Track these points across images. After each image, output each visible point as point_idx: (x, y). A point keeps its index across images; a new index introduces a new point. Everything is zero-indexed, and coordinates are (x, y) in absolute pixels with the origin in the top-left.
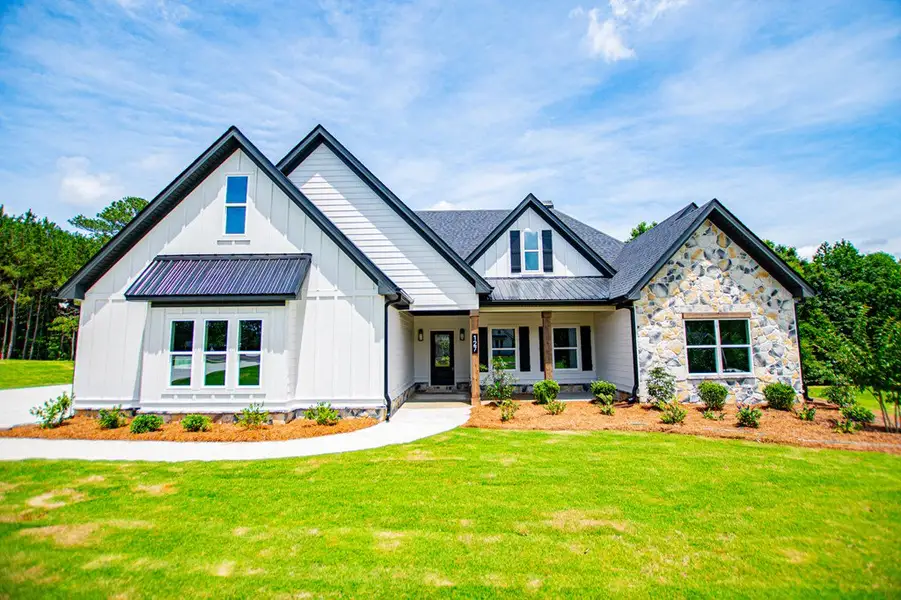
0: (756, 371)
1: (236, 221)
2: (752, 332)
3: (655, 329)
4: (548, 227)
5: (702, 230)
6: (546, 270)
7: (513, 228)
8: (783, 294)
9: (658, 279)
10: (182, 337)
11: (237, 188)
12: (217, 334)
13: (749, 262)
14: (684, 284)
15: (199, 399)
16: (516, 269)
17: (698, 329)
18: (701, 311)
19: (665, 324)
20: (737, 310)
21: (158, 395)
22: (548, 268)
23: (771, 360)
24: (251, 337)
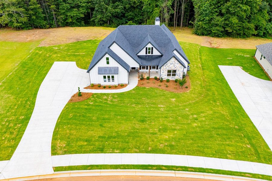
0: (176, 76)
1: (108, 63)
2: (177, 71)
3: (164, 71)
4: (153, 47)
5: (173, 58)
6: (152, 54)
7: (146, 47)
8: (182, 67)
9: (165, 65)
10: (105, 77)
11: (107, 59)
12: (109, 77)
13: (178, 63)
14: (168, 66)
15: (107, 83)
16: (146, 54)
17: (169, 71)
18: (170, 69)
19: (165, 70)
20: (175, 69)
21: (103, 83)
22: (152, 53)
23: (178, 75)
24: (113, 77)
